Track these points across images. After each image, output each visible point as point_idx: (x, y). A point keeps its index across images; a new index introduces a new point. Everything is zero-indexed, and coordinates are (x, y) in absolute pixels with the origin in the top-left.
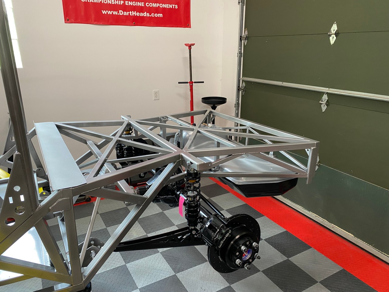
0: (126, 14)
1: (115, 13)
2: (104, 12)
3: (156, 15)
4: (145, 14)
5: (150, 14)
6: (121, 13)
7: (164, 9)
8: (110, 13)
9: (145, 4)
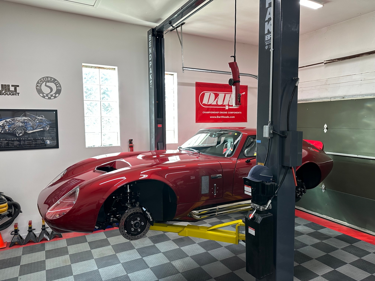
0: (220, 117)
1: (215, 117)
2: (211, 117)
3: (232, 117)
4: (228, 117)
5: (230, 117)
6: (218, 117)
7: (235, 114)
8: (213, 117)
9: (227, 113)
